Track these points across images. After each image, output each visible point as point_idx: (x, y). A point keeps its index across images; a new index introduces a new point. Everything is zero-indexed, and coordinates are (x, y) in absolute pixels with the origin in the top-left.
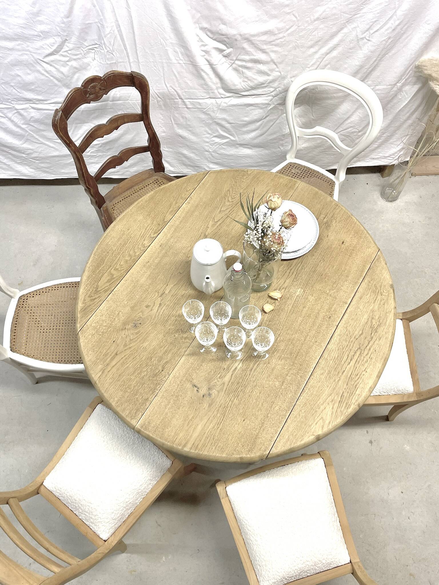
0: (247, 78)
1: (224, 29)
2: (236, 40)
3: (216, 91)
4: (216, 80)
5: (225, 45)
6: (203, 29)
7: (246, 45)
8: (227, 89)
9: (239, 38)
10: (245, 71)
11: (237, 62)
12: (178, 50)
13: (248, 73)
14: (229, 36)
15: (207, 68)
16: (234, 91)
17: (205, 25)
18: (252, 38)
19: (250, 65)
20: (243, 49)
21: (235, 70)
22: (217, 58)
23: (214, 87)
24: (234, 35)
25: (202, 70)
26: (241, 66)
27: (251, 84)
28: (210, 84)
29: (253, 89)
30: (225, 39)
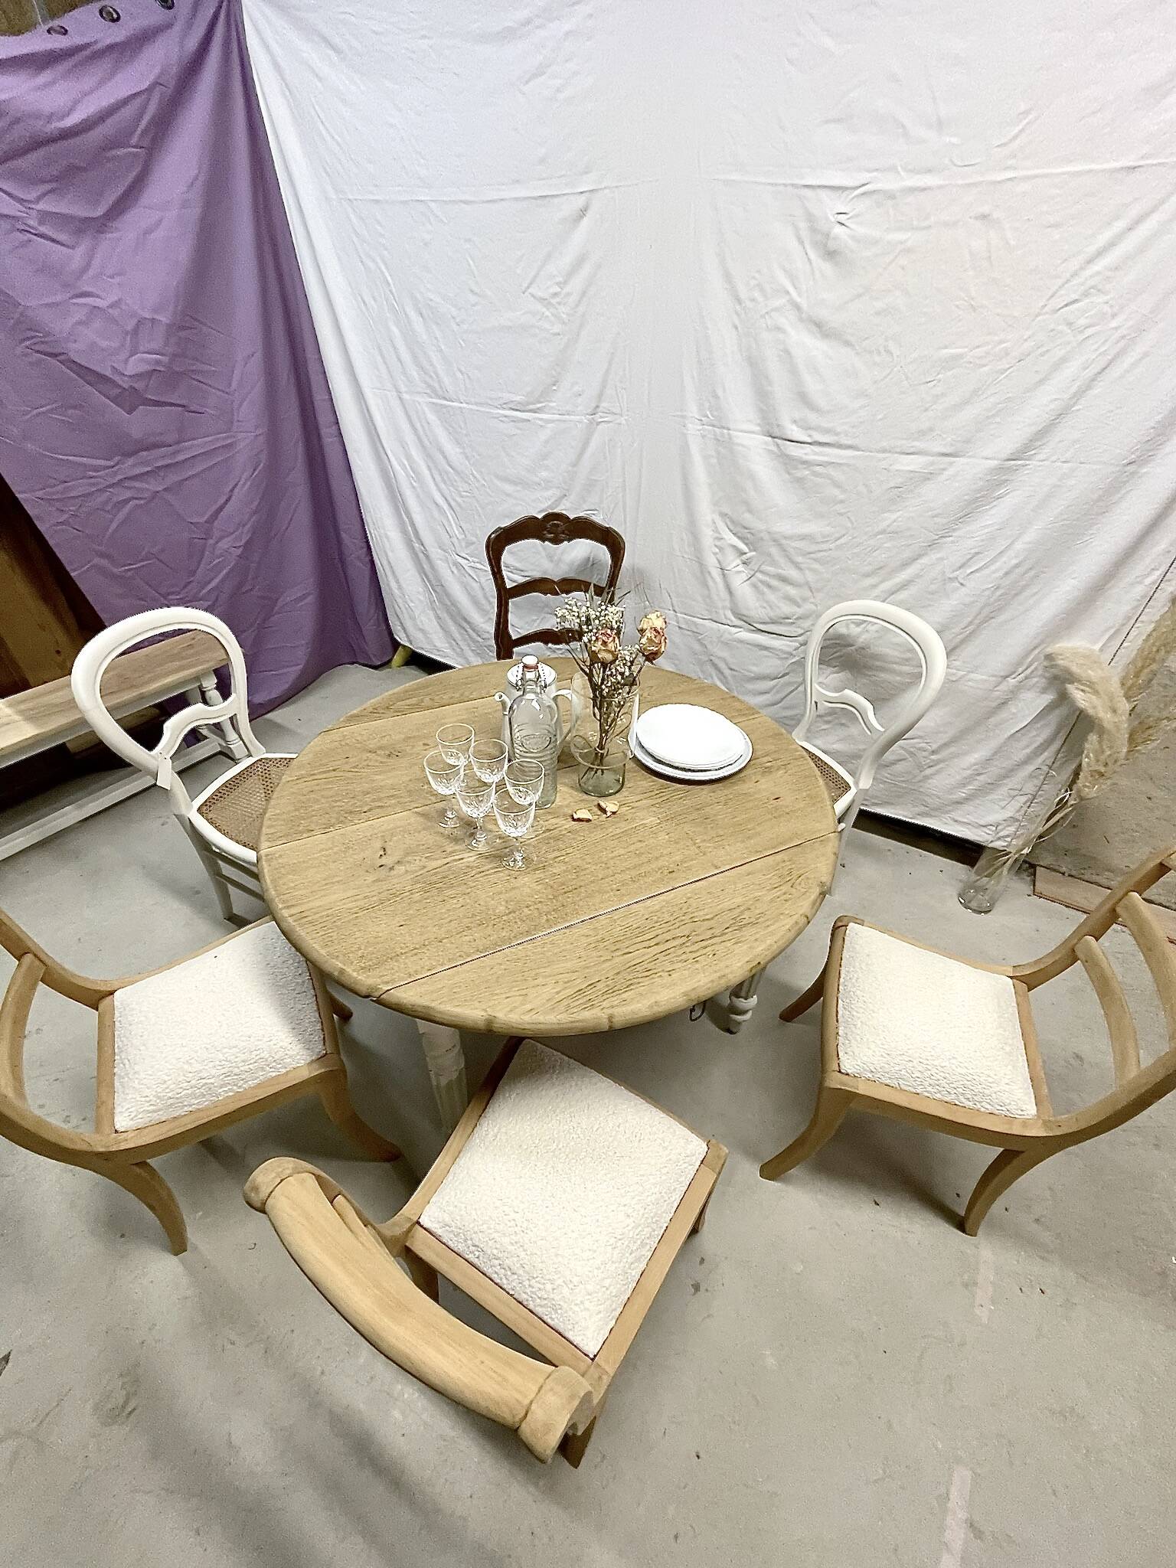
0: (767, 602)
1: (747, 518)
2: (762, 539)
3: (721, 612)
4: (724, 594)
5: (746, 544)
6: (723, 515)
7: (774, 550)
8: (739, 616)
9: (766, 537)
10: (765, 590)
11: (758, 575)
12: (685, 537)
13: (771, 597)
14: (752, 531)
15: (716, 573)
16: (745, 618)
17: (726, 509)
18: (784, 542)
19: (774, 583)
20: (769, 555)
21: (754, 586)
22: (733, 563)
23: (720, 605)
24: (760, 531)
25: (709, 573)
26: (762, 582)
27: (772, 614)
28: (715, 598)
29: (773, 623)
30: (749, 536)
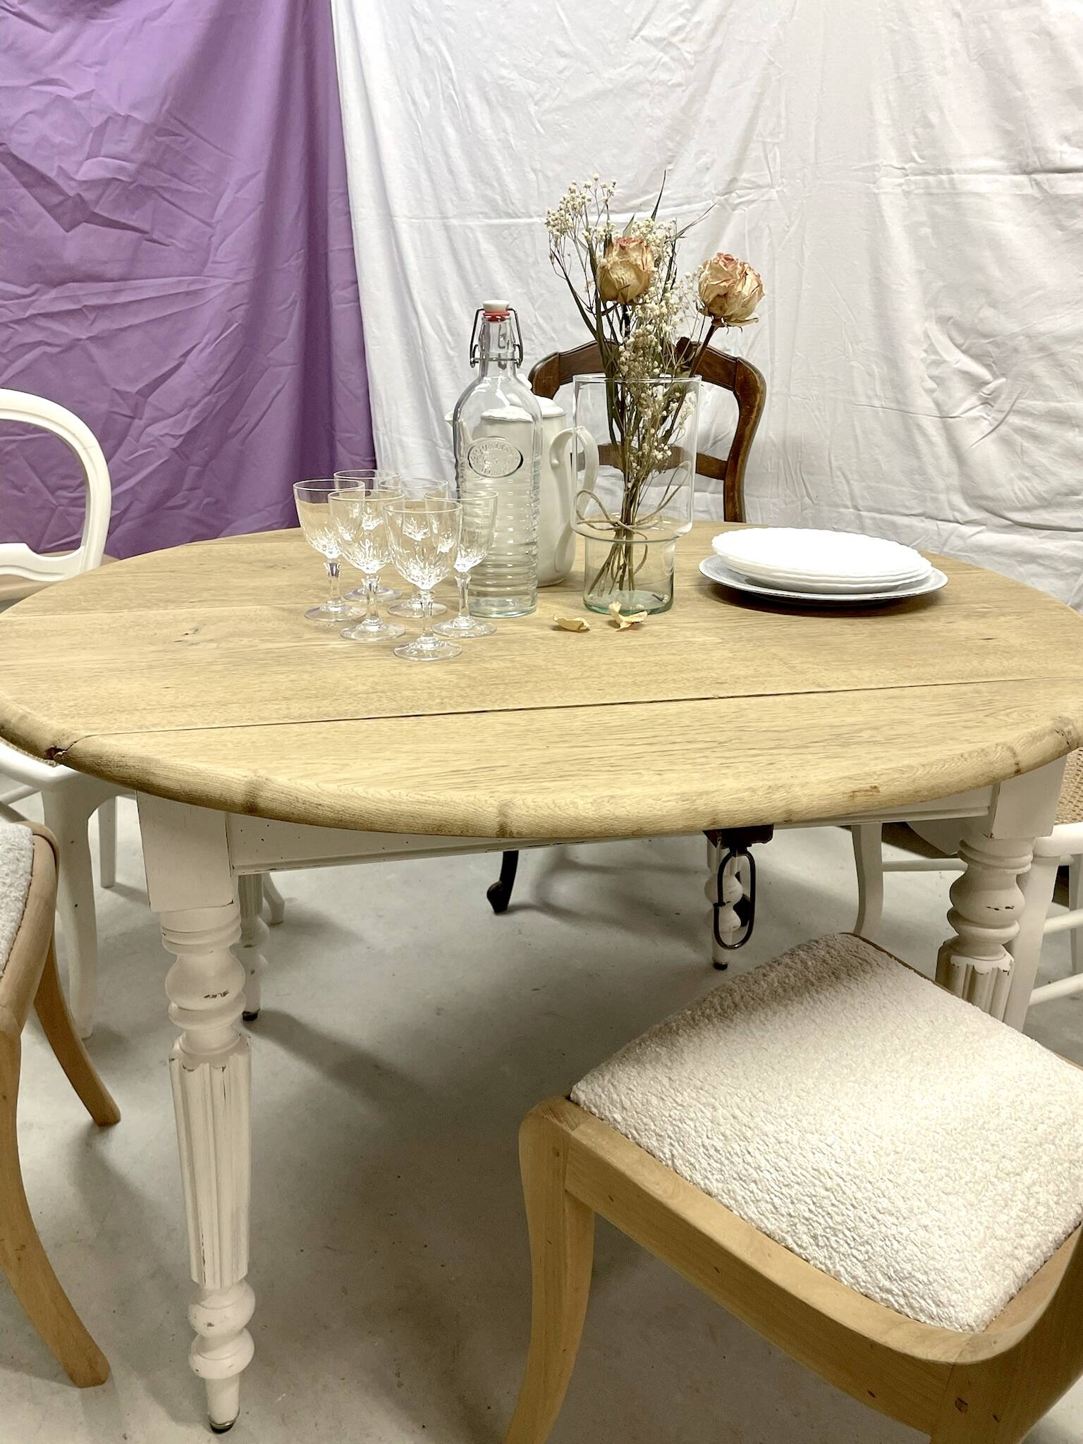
0: (1031, 468)
1: (991, 318)
2: (1016, 350)
3: (942, 497)
4: (948, 463)
5: (988, 366)
6: (943, 321)
7: (1040, 368)
8: (977, 499)
9: (1024, 345)
10: (1028, 445)
11: (1014, 420)
12: (876, 370)
13: (1039, 455)
14: (998, 339)
15: (931, 426)
16: (990, 504)
17: (949, 310)
18: (1057, 348)
19: (1044, 428)
20: (1032, 377)
21: (1006, 442)
22: (966, 404)
23: (941, 484)
24: (1013, 336)
25: (919, 427)
26: (1020, 431)
27: (1041, 488)
28: (931, 471)
29: (1044, 507)
30: (991, 348)
